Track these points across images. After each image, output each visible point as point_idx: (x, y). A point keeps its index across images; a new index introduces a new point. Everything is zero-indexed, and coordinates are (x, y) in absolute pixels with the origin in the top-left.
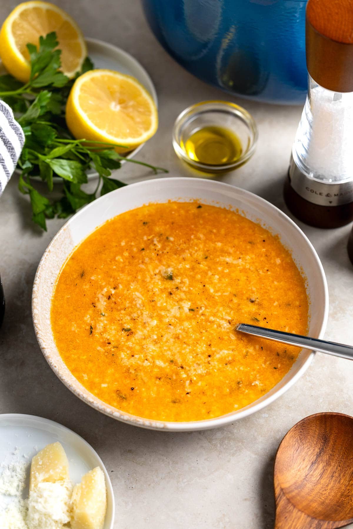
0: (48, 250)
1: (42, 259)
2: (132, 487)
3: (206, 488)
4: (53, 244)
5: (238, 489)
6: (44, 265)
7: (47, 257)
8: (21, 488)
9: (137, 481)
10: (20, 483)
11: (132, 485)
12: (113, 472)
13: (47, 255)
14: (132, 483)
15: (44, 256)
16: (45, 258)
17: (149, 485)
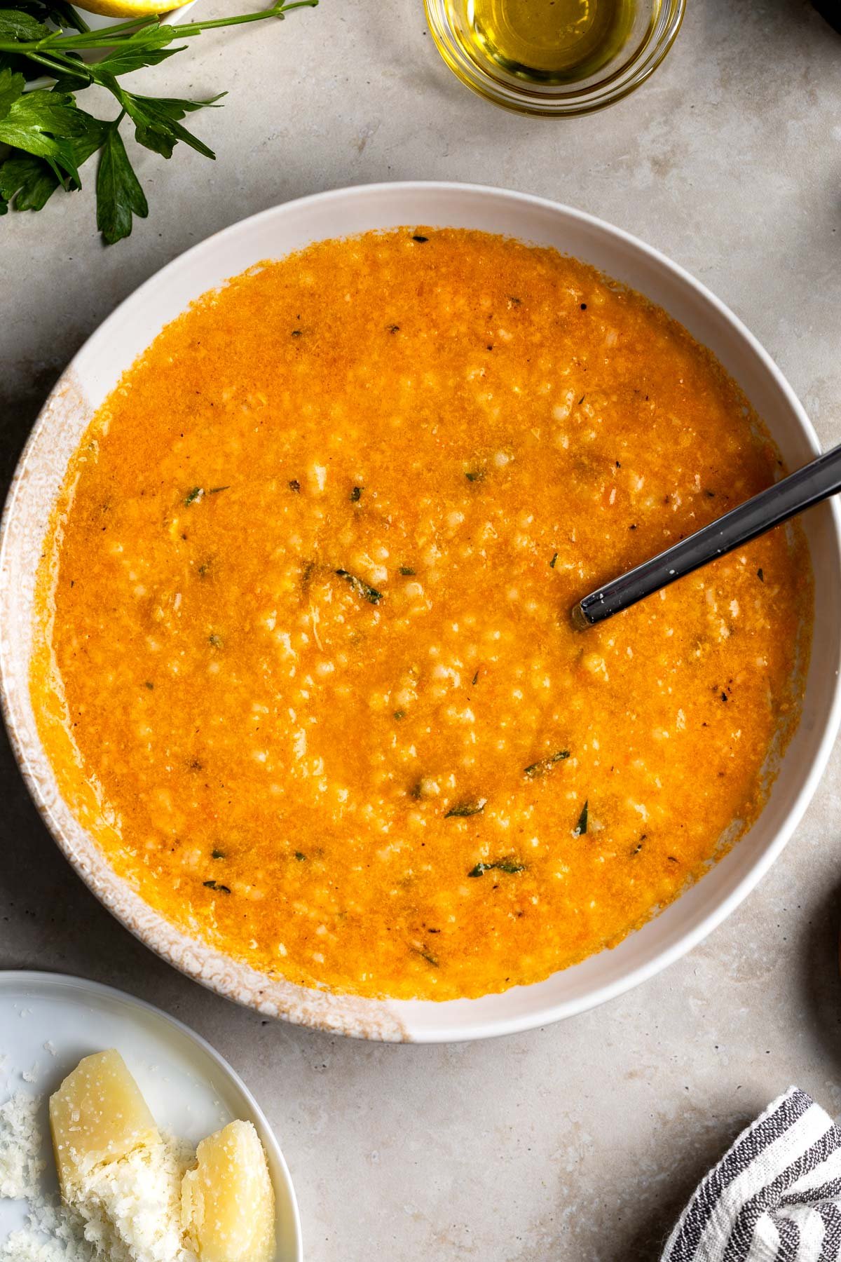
0: (23, 470)
1: (7, 506)
2: (324, 1066)
3: (524, 1051)
4: (34, 448)
5: (609, 1045)
6: (15, 523)
7: (20, 495)
8: (34, 1176)
9: (336, 1047)
10: (30, 1162)
11: (324, 1060)
12: (267, 1026)
13: (21, 488)
14: (321, 1054)
15: (13, 493)
16: (17, 499)
17: (369, 1055)
